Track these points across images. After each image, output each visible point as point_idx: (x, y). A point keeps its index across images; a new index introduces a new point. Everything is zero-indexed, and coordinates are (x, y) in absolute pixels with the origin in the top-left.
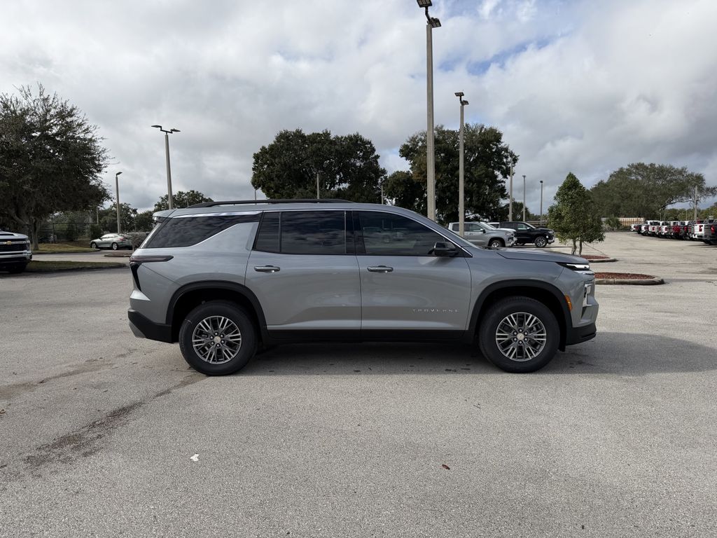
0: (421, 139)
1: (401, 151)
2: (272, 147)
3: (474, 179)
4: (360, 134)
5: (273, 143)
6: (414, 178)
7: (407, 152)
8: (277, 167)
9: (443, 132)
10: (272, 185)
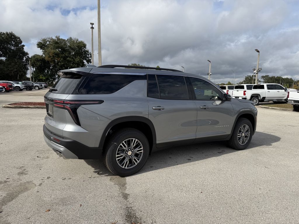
0: (48, 41)
1: (38, 45)
3: (75, 62)
4: (13, 33)
6: (46, 59)
7: (41, 45)
9: (60, 39)
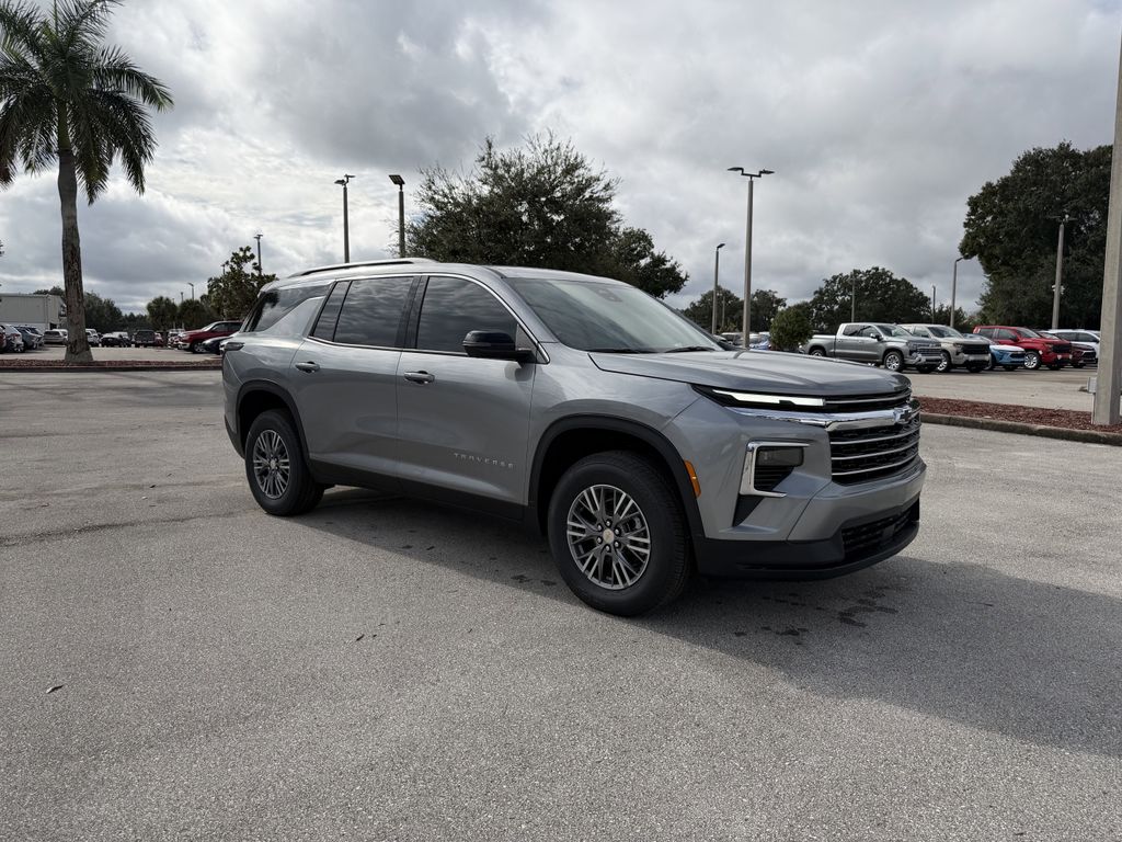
2: (1005, 183)
5: (1009, 174)
8: (1011, 218)
10: (997, 251)
